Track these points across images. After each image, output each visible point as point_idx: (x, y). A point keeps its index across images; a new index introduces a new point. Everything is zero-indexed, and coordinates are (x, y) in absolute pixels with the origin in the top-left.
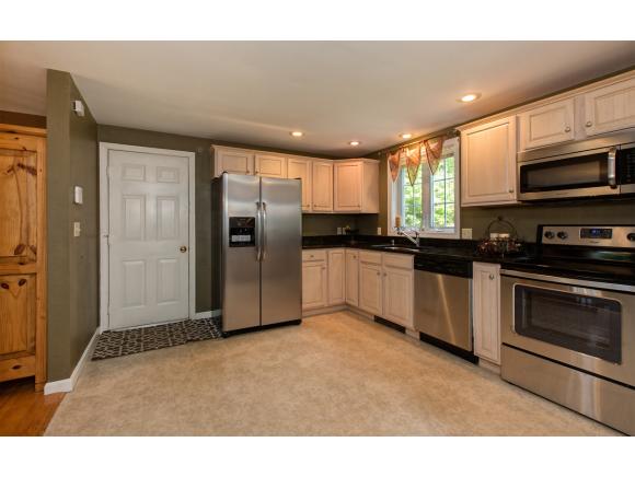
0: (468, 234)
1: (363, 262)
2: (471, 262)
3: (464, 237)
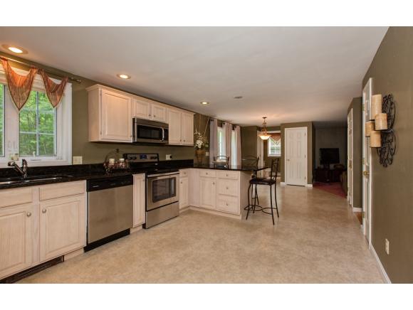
0: (79, 161)
3: (76, 163)
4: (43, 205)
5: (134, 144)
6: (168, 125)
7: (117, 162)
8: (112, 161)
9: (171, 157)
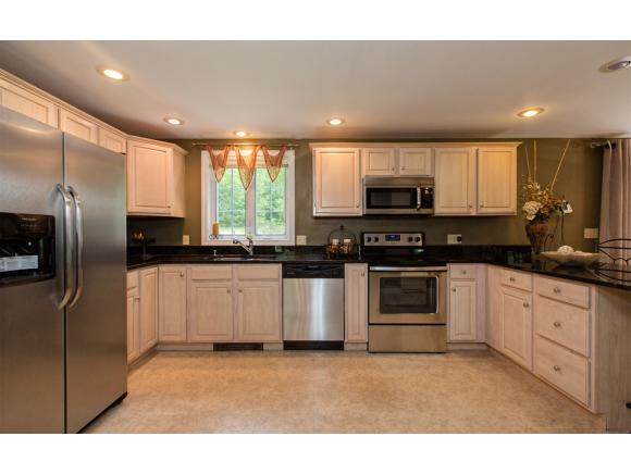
0: (302, 241)
1: (195, 280)
2: (343, 264)
3: (299, 243)
4: (241, 284)
5: (366, 217)
6: (432, 179)
7: (341, 244)
8: (335, 242)
9: (459, 239)
